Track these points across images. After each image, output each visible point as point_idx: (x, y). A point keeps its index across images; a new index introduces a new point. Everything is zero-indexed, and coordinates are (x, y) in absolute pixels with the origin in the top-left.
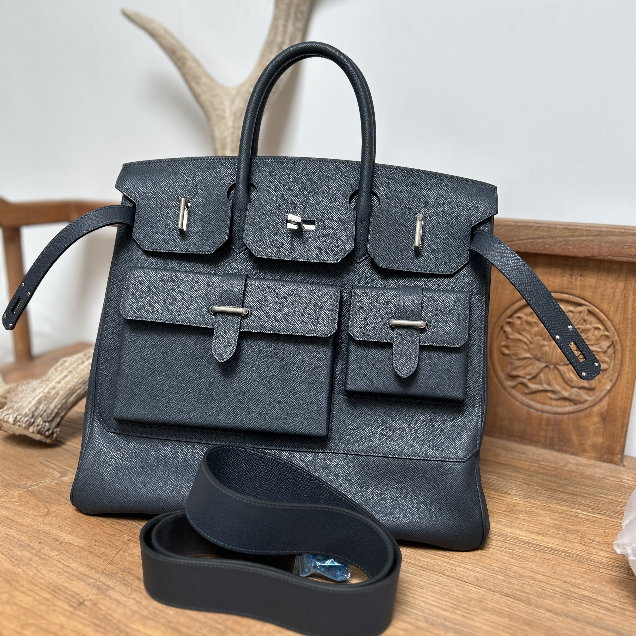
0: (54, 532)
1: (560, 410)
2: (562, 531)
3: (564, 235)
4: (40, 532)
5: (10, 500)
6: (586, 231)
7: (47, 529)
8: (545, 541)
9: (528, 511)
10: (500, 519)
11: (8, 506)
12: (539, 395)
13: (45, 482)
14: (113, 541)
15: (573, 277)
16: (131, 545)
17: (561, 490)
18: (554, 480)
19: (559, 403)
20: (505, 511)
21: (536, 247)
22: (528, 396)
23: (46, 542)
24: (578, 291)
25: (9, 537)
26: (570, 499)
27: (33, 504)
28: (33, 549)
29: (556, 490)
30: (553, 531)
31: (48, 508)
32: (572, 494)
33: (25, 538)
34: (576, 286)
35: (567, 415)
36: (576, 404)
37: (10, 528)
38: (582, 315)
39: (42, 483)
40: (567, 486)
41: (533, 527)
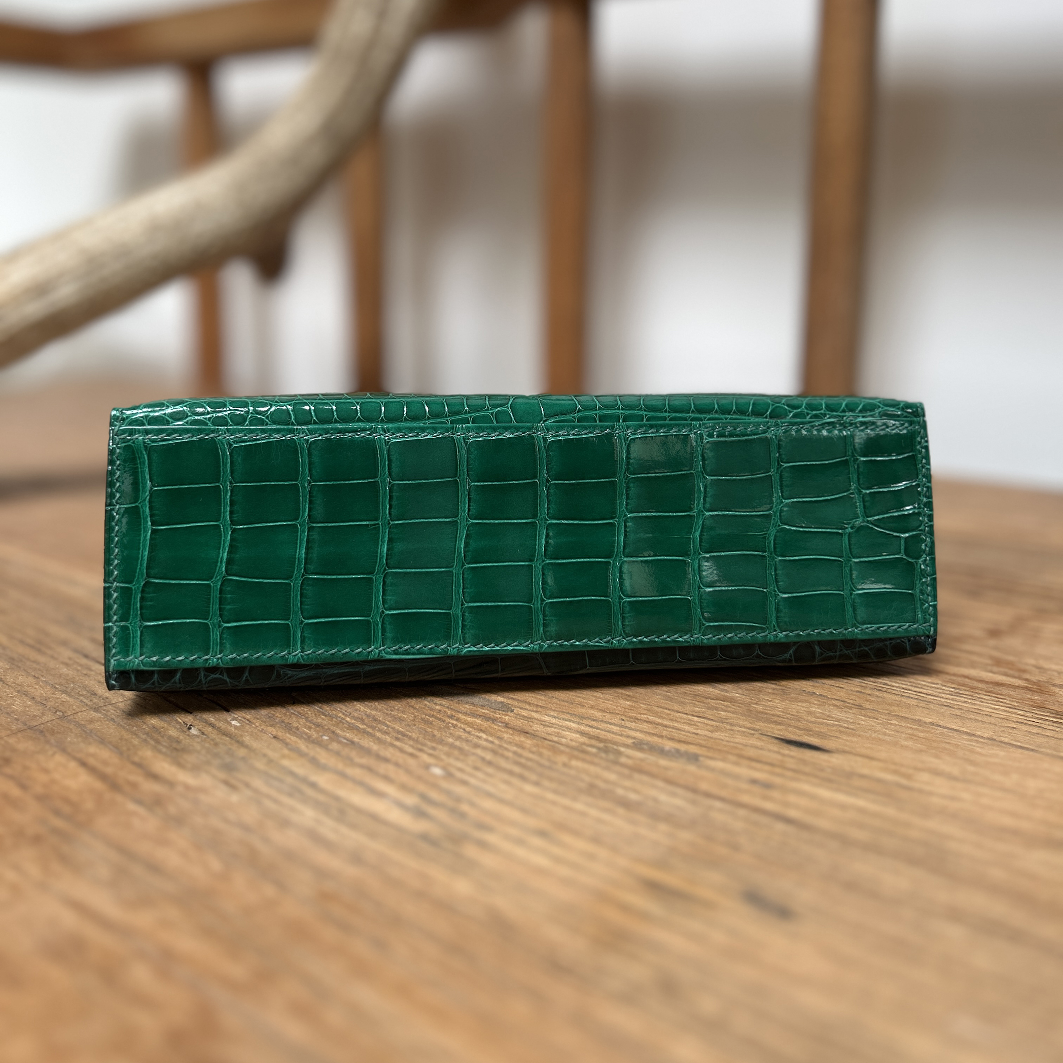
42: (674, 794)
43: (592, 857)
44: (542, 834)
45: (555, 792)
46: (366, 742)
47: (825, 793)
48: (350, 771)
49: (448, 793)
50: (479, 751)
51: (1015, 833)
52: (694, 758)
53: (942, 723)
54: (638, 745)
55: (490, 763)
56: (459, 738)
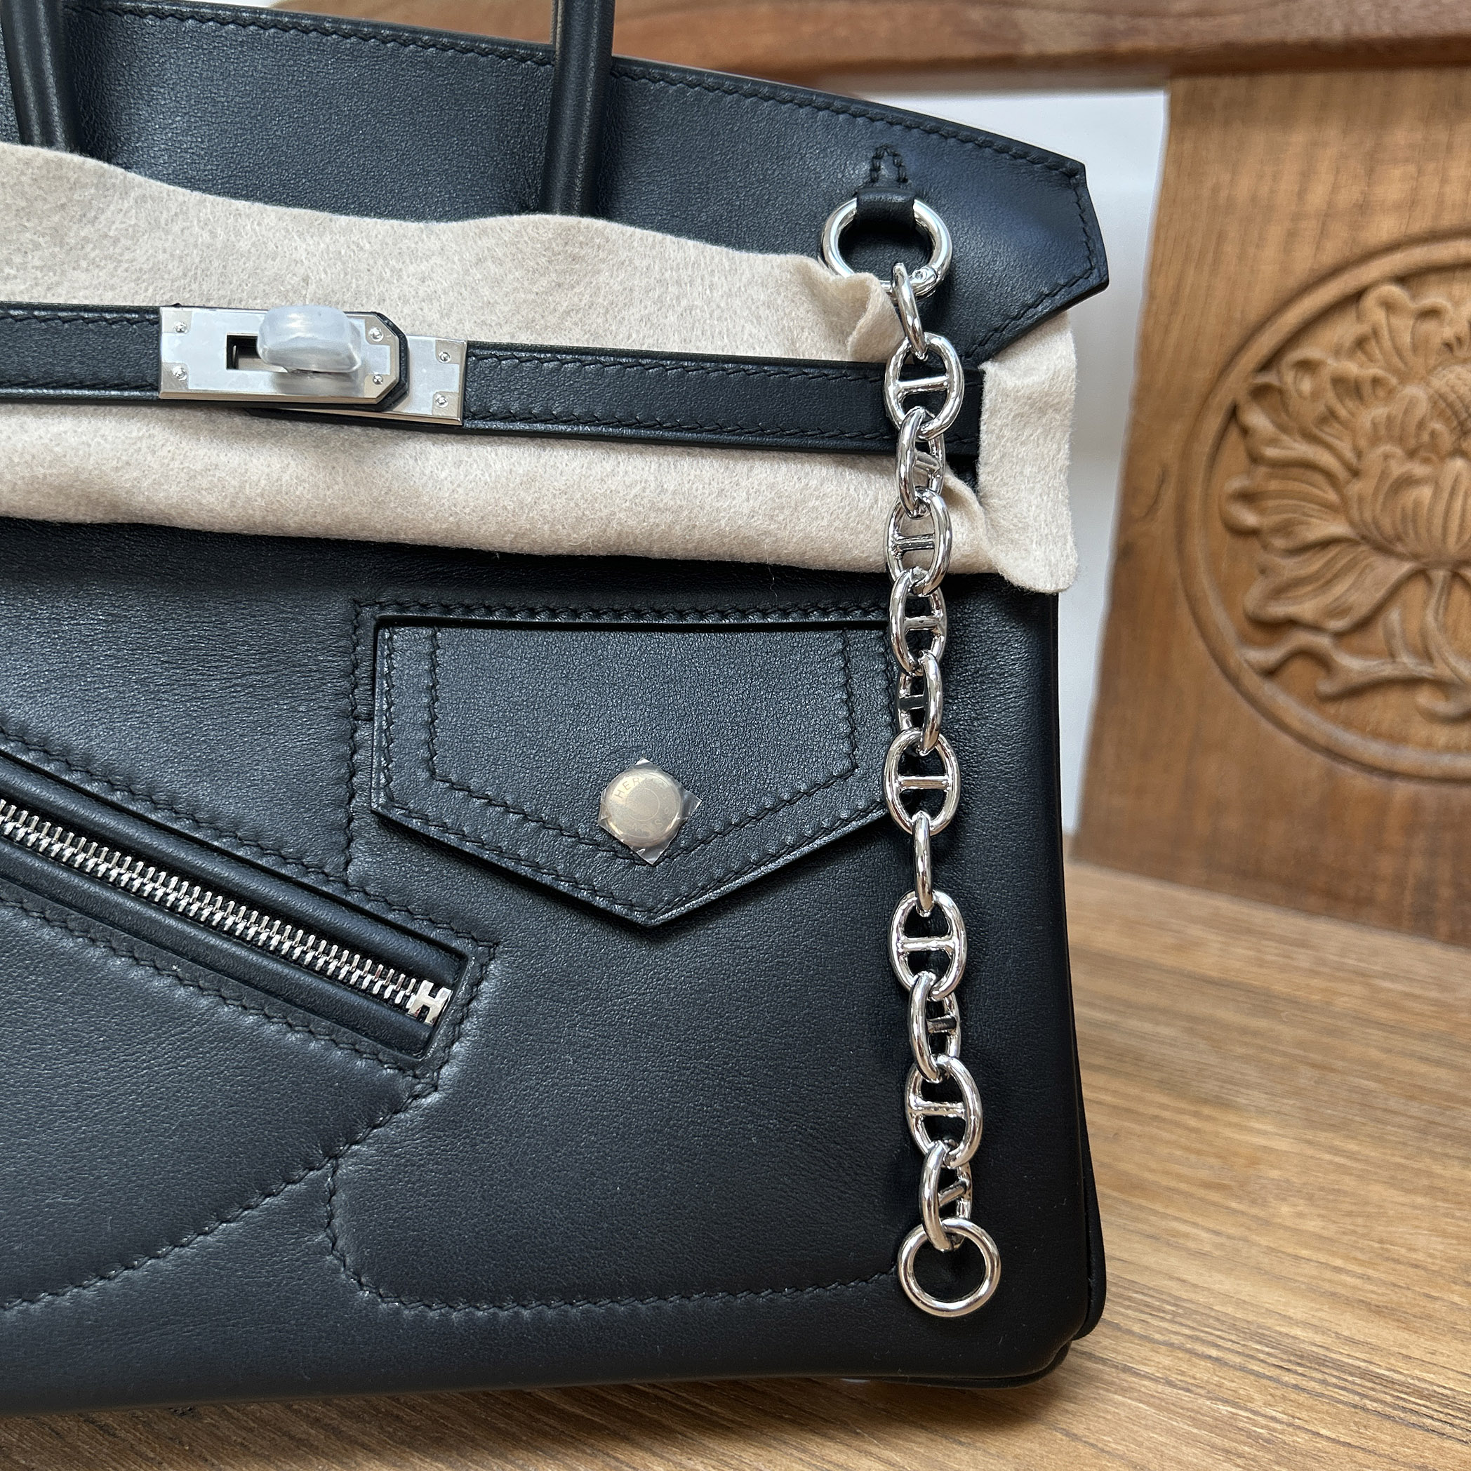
8: (1416, 1353)
9: (1320, 1189)
12: (1377, 699)
18: (1438, 1053)
20: (1207, 1186)
21: (1397, 7)
22: (1331, 709)
29: (1450, 1097)
41: (1347, 1272)
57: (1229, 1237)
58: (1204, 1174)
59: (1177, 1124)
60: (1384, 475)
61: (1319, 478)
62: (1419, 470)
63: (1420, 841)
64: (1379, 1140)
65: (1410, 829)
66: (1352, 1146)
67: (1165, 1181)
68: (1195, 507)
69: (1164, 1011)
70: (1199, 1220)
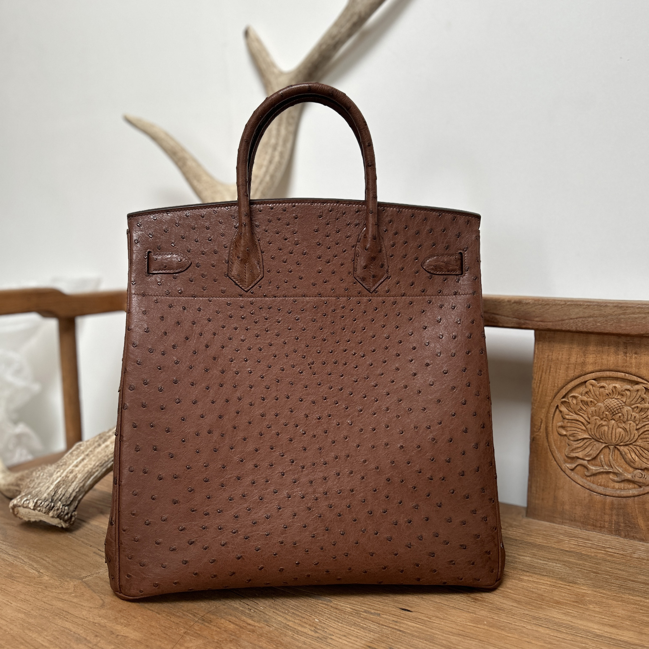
0: (109, 624)
1: (624, 493)
2: (637, 623)
3: (616, 313)
4: (96, 624)
5: (66, 592)
6: (638, 308)
7: (103, 621)
8: (620, 634)
9: (598, 602)
10: (568, 610)
11: (63, 598)
12: (600, 477)
13: (99, 573)
14: (169, 634)
15: (628, 355)
16: (188, 638)
17: (631, 578)
18: (623, 568)
19: (622, 485)
20: (574, 602)
21: (587, 325)
22: (588, 478)
23: (102, 635)
24: (634, 368)
25: (65, 630)
26: (642, 589)
27: (88, 595)
28: (90, 642)
29: (626, 579)
30: (627, 623)
31: (102, 600)
32: (644, 583)
33: (81, 632)
34: (631, 363)
35: (632, 498)
36: (640, 487)
37: (66, 621)
38: (639, 393)
39: (97, 573)
40: (638, 575)
42: (375, 625)
43: (356, 641)
44: (345, 636)
45: (346, 625)
46: (297, 613)
47: (410, 623)
48: (295, 621)
49: (321, 626)
50: (326, 614)
51: (451, 632)
52: (379, 615)
53: (442, 602)
54: (365, 612)
55: (329, 618)
56: (320, 611)
57: (580, 613)
58: (573, 599)
59: (565, 588)
60: (596, 424)
61: (580, 424)
62: (604, 423)
63: (614, 512)
64: (610, 590)
65: (612, 509)
66: (604, 592)
67: (565, 601)
68: (550, 429)
69: (557, 560)
70: (573, 609)
